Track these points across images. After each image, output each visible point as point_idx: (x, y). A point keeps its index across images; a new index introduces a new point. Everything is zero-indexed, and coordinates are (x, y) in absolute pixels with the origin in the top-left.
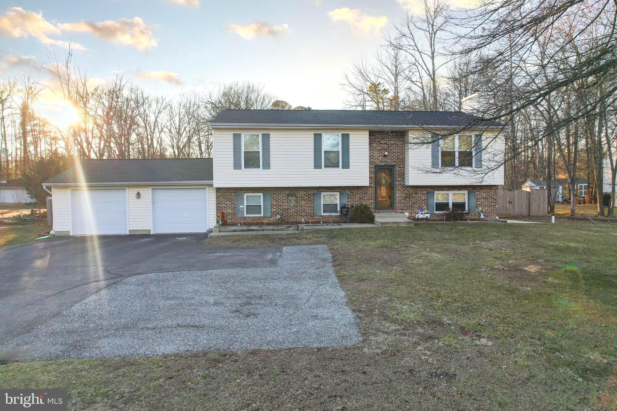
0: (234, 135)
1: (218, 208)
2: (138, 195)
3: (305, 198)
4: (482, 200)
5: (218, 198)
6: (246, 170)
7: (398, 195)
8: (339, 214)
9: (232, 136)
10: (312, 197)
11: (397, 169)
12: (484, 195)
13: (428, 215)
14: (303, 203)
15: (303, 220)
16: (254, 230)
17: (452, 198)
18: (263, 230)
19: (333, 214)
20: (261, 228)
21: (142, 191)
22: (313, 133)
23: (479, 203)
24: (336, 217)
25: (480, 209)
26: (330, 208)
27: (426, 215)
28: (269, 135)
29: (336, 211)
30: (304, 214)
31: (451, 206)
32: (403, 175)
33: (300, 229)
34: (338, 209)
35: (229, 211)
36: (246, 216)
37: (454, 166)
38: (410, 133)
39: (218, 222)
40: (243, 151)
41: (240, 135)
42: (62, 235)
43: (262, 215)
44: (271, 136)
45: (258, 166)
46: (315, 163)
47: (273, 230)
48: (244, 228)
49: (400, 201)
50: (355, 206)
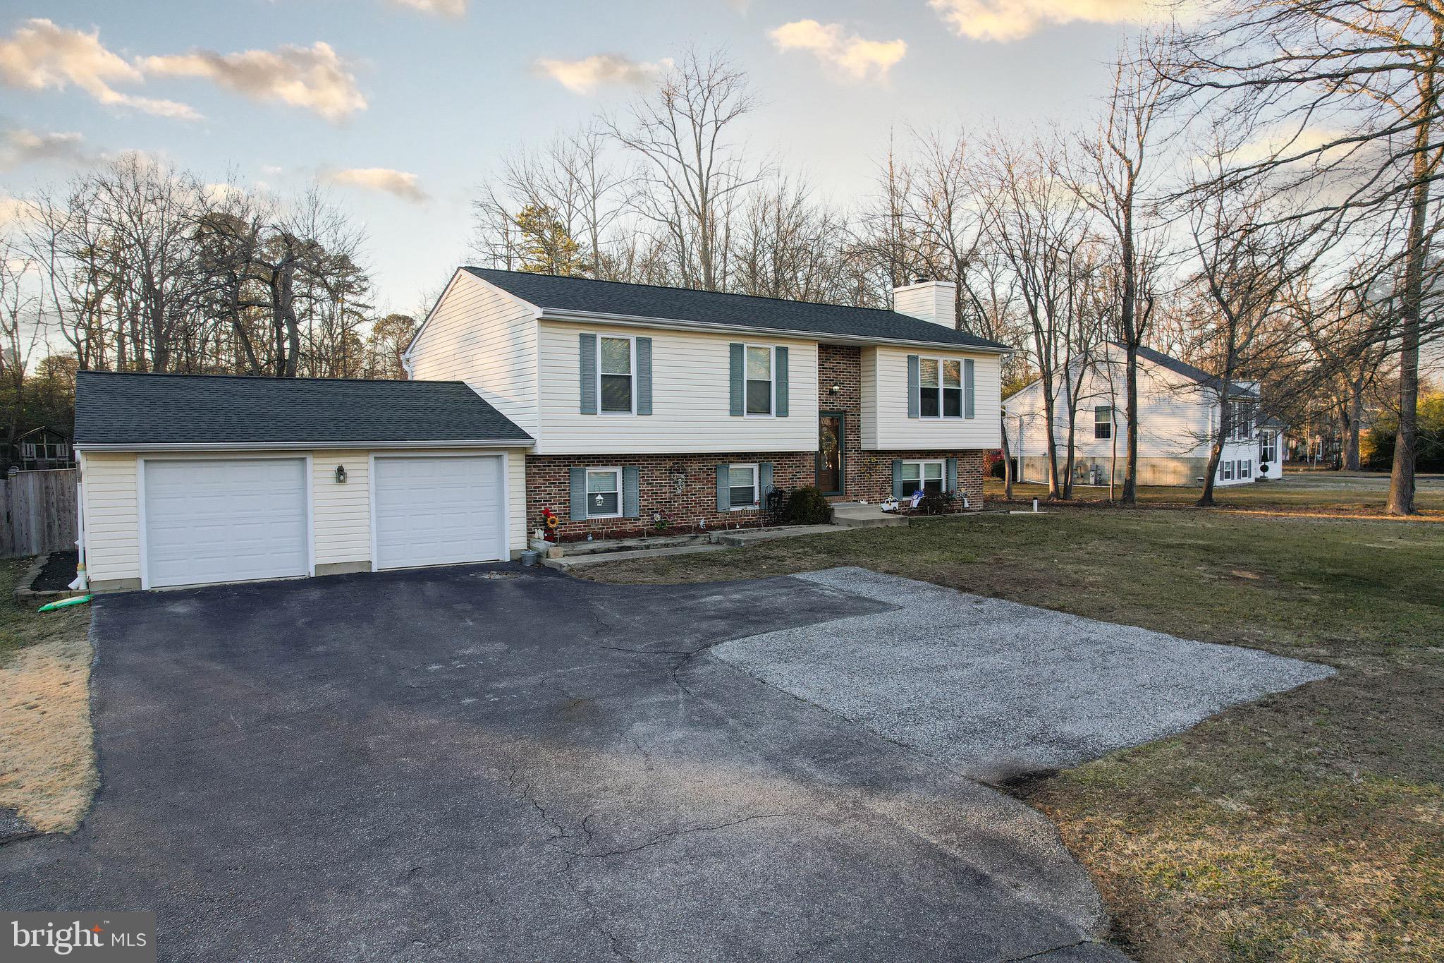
0: (581, 336)
1: (531, 503)
2: (340, 471)
3: (702, 475)
4: (966, 475)
5: (529, 478)
6: (605, 416)
7: (851, 468)
8: (757, 507)
9: (578, 339)
10: (714, 475)
11: (849, 418)
12: (968, 467)
13: (896, 504)
14: (698, 486)
15: (702, 523)
16: (629, 548)
17: (924, 472)
18: (648, 547)
19: (750, 508)
21: (349, 463)
22: (728, 343)
23: (961, 480)
24: (754, 513)
25: (963, 491)
26: (743, 495)
28: (649, 341)
29: (751, 502)
30: (699, 509)
31: (922, 487)
32: (857, 430)
33: (713, 541)
34: (756, 498)
35: (555, 508)
36: (589, 517)
37: (936, 414)
38: (879, 352)
39: (530, 533)
40: (599, 373)
41: (594, 337)
42: (115, 589)
43: (620, 514)
44: (654, 344)
45: (628, 407)
46: (732, 404)
47: (666, 545)
48: (612, 544)
49: (854, 480)
50: (786, 490)
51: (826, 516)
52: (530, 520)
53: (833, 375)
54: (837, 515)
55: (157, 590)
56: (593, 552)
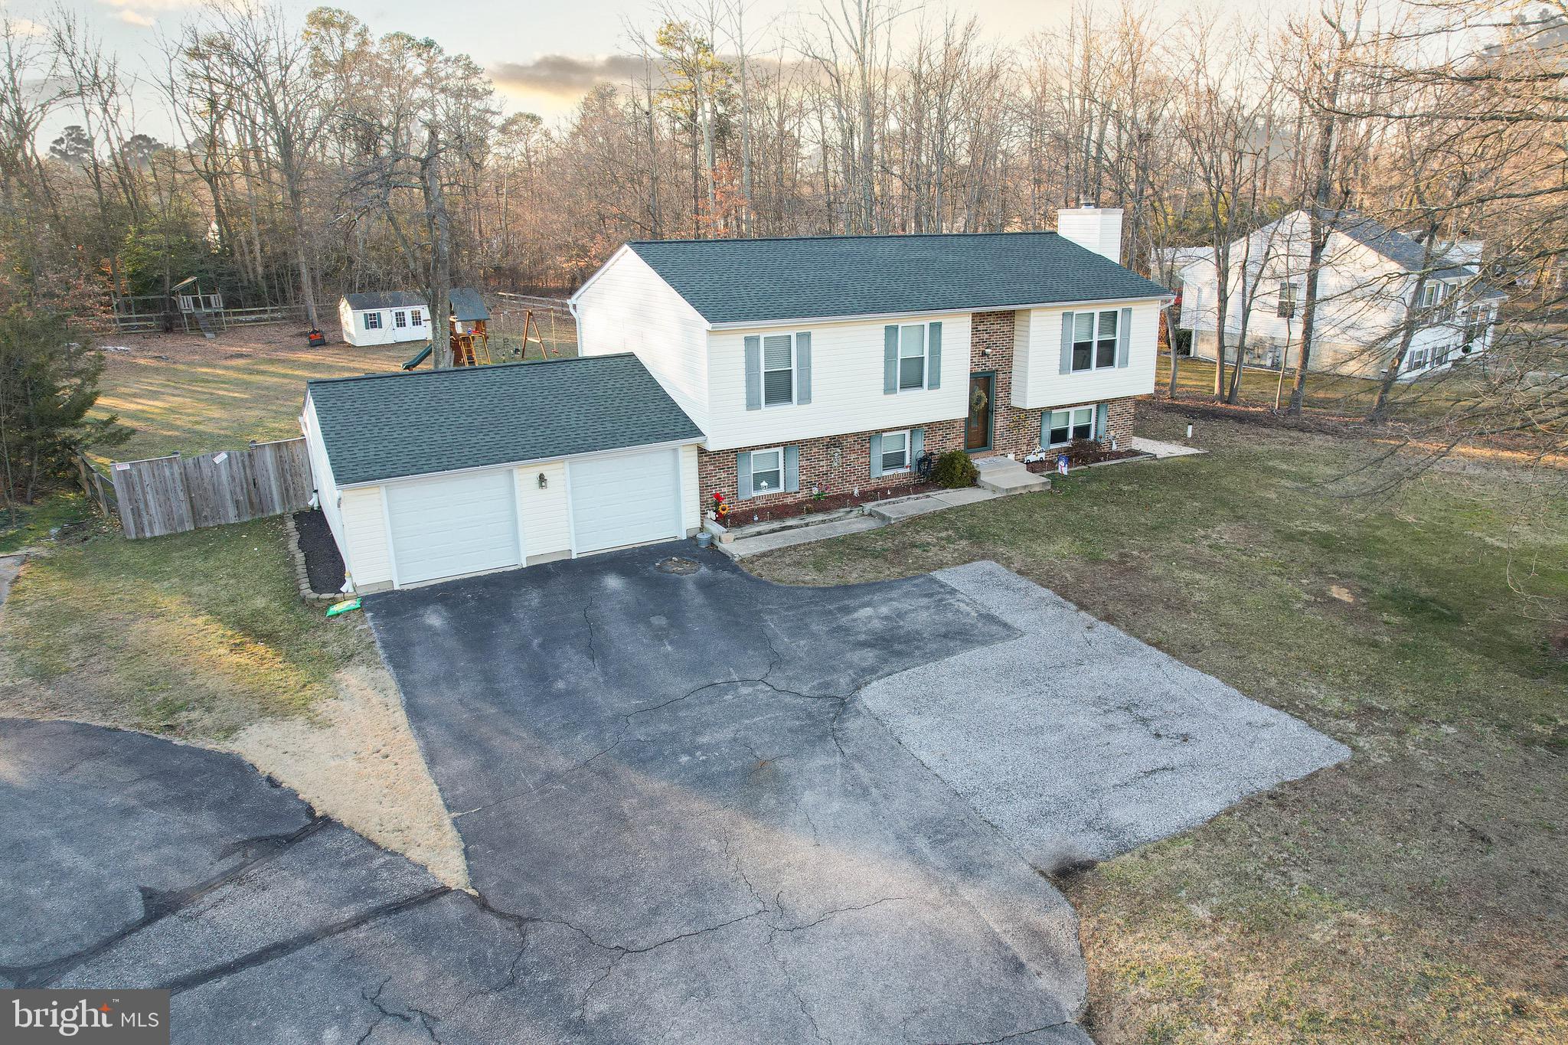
0: (746, 339)
1: (703, 488)
2: (542, 479)
3: (857, 447)
4: (1116, 419)
5: (701, 466)
6: (768, 409)
7: (999, 423)
8: (908, 470)
9: (743, 342)
10: (868, 445)
11: (1001, 376)
12: (1119, 410)
13: (1043, 455)
14: (853, 456)
15: (856, 492)
16: (791, 527)
17: (1073, 420)
18: (807, 525)
19: (901, 471)
20: (803, 522)
21: (548, 470)
22: (883, 326)
23: (1110, 423)
24: (905, 476)
25: (1112, 433)
26: (894, 460)
28: (809, 336)
29: (901, 464)
30: (854, 478)
31: (1071, 435)
32: (1008, 387)
33: (866, 513)
34: (907, 462)
35: (725, 490)
36: (755, 494)
37: (1088, 366)
38: (1033, 314)
39: (703, 514)
40: (763, 370)
41: (757, 339)
42: (374, 591)
43: (781, 489)
44: (813, 337)
45: (789, 399)
46: (886, 384)
47: (824, 522)
48: (776, 525)
49: (1002, 435)
50: (935, 452)
51: (971, 479)
52: (702, 503)
53: (987, 336)
54: (984, 478)
55: (405, 588)
56: (759, 534)
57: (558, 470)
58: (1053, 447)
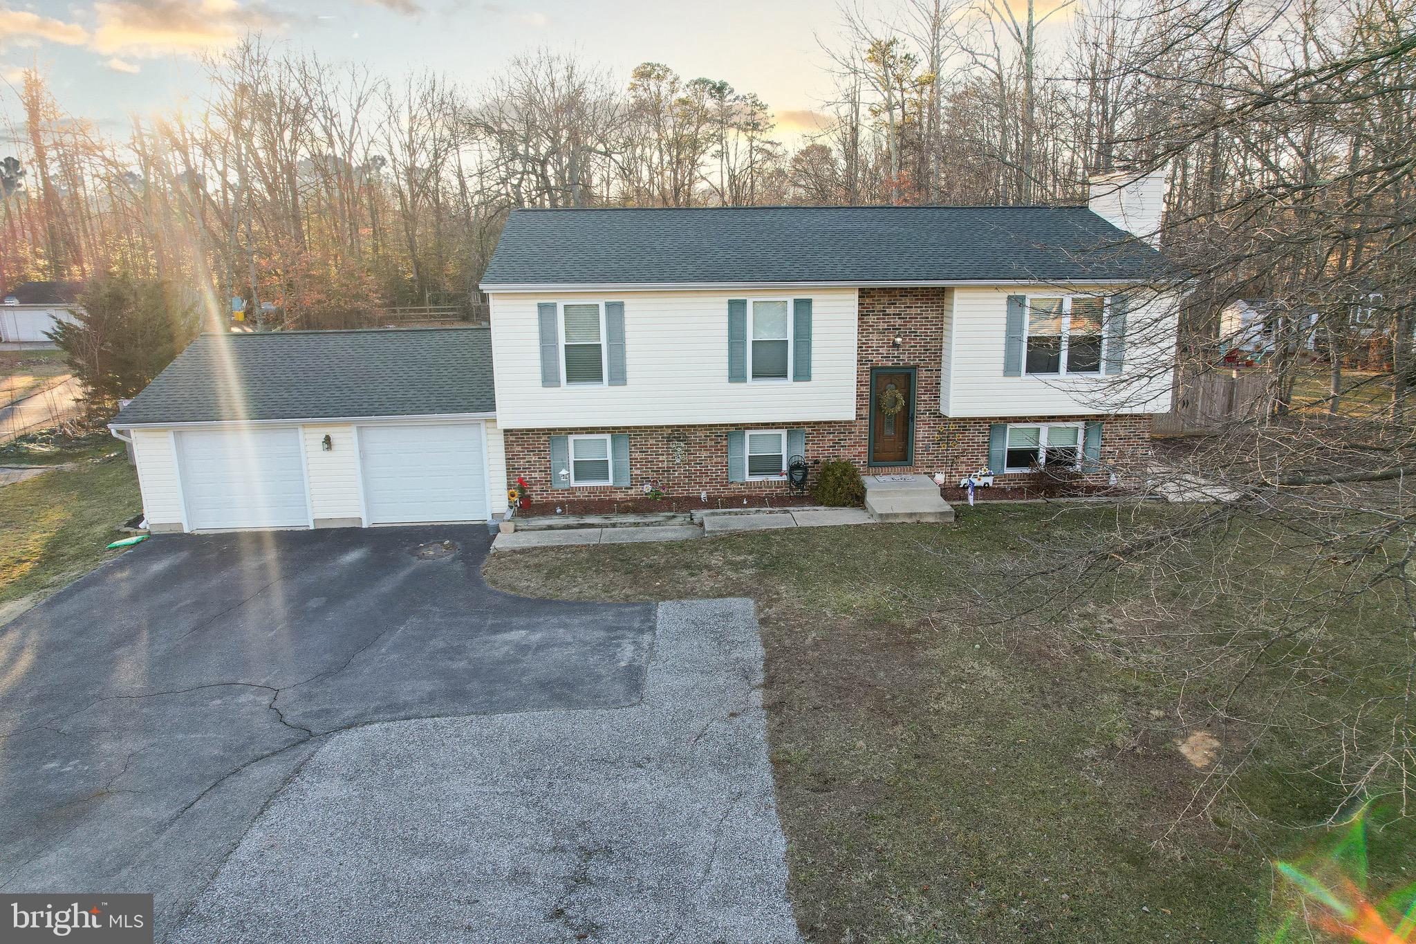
0: (540, 306)
1: (511, 470)
2: (328, 441)
3: (709, 443)
4: (1116, 444)
5: (508, 445)
6: (571, 387)
7: (922, 432)
8: (785, 478)
9: (536, 308)
10: (724, 443)
11: (923, 374)
12: (1122, 433)
13: (990, 480)
14: (704, 454)
15: (704, 495)
17: (1045, 440)
19: (774, 478)
20: (608, 522)
21: (337, 433)
22: (726, 300)
23: (1108, 449)
25: (1110, 463)
26: (761, 465)
27: (984, 480)
28: (621, 305)
29: (778, 471)
30: (705, 480)
31: (1042, 456)
32: (935, 390)
33: (696, 521)
34: (784, 468)
35: (536, 475)
36: (573, 484)
37: (1054, 369)
38: (957, 295)
40: (562, 343)
41: (554, 306)
42: (166, 531)
43: (610, 482)
44: (626, 308)
45: (599, 378)
46: (731, 369)
47: (636, 524)
48: (572, 520)
49: (927, 448)
50: (822, 459)
52: (509, 487)
53: (899, 322)
54: (870, 499)
56: (550, 528)
57: (346, 435)
58: (1008, 471)
